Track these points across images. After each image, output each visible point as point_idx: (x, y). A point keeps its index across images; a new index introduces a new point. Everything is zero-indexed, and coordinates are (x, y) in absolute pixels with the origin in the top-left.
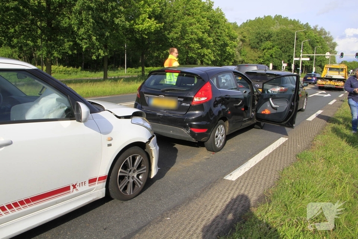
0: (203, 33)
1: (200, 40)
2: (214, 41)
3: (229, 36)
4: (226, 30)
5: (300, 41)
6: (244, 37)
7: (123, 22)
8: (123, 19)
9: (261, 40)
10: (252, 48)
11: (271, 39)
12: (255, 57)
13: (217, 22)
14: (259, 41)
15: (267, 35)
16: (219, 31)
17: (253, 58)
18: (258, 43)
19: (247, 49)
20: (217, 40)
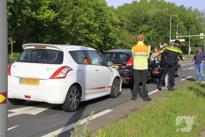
0: (90, 20)
1: (87, 26)
2: (99, 27)
3: (112, 22)
4: (109, 17)
5: (176, 24)
6: (122, 21)
7: (30, 13)
8: (30, 11)
9: (138, 24)
10: (130, 31)
11: (148, 22)
12: (133, 40)
13: (101, 10)
14: (136, 25)
15: (143, 19)
16: (103, 18)
17: (131, 41)
18: (135, 26)
19: (125, 33)
20: (101, 26)
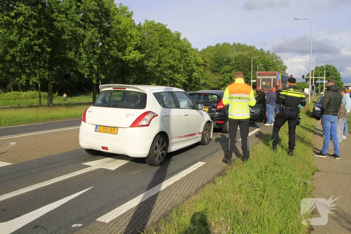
0: (174, 60)
1: (171, 67)
2: (184, 67)
3: (196, 62)
4: (193, 58)
5: (256, 65)
6: (205, 62)
7: (116, 53)
8: (116, 51)
9: (221, 65)
10: (213, 71)
11: (230, 63)
12: (216, 80)
13: (185, 51)
14: (219, 65)
15: (226, 60)
16: (188, 59)
17: (214, 81)
18: (218, 67)
19: (208, 73)
20: (186, 66)
